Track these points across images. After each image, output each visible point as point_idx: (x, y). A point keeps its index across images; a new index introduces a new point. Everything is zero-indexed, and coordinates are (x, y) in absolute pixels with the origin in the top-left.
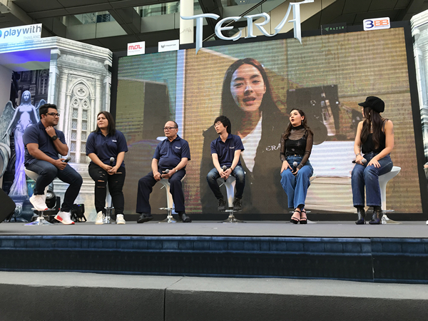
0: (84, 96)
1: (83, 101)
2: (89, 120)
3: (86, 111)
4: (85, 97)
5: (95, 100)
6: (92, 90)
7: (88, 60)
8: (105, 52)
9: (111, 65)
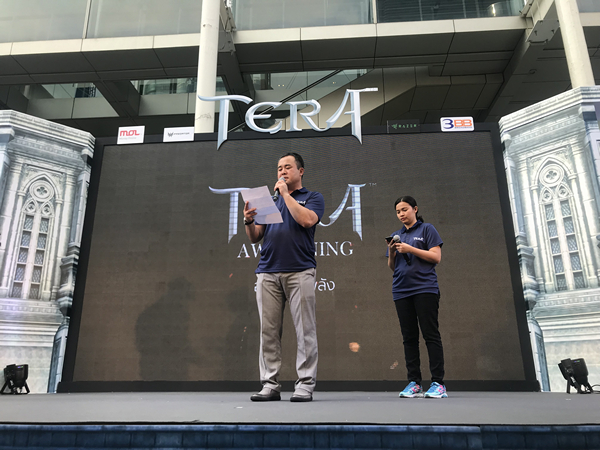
0: (45, 198)
1: (43, 205)
2: (50, 234)
3: (47, 220)
4: (48, 200)
5: (62, 205)
6: (59, 190)
7: (56, 147)
8: (84, 137)
9: (91, 155)
